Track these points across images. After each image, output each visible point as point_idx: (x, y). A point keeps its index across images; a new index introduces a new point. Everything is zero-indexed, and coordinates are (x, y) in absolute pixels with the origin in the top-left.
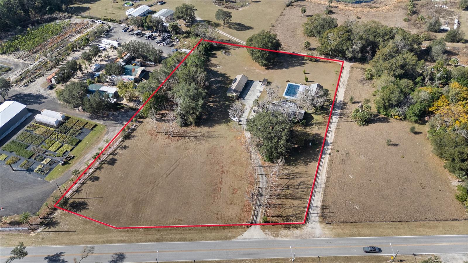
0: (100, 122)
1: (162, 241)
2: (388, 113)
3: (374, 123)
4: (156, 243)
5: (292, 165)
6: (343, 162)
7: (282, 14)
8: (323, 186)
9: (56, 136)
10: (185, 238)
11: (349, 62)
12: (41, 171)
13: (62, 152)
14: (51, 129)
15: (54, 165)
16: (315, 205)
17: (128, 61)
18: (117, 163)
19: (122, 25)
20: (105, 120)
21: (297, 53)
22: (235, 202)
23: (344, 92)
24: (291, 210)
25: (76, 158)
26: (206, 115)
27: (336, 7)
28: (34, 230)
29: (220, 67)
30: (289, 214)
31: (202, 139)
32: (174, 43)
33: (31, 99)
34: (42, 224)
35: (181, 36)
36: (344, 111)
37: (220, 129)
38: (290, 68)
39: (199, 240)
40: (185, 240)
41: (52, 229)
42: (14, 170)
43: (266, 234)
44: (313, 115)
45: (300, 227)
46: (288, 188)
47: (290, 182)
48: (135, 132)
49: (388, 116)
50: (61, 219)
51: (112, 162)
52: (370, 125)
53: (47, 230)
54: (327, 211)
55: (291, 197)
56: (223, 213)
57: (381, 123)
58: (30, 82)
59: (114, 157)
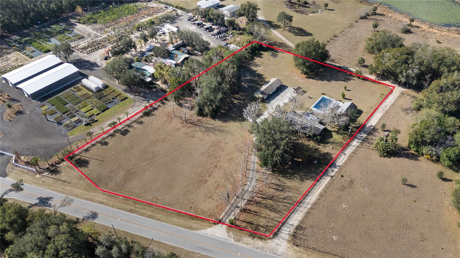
0: (131, 96)
1: (134, 213)
2: (419, 150)
3: (398, 157)
4: (128, 213)
5: (287, 178)
6: (343, 188)
7: (351, 26)
8: (309, 206)
9: (91, 100)
10: (154, 217)
11: (402, 87)
12: (67, 126)
13: (90, 115)
14: (91, 93)
15: (79, 124)
16: (291, 223)
17: (178, 48)
18: (129, 135)
19: (189, 14)
20: (136, 96)
21: (347, 68)
22: (214, 197)
23: (380, 117)
24: (264, 220)
25: (98, 122)
26: (225, 110)
27: (418, 27)
28: (40, 173)
29: (260, 67)
30: (261, 224)
31: (211, 132)
32: (227, 38)
33: (87, 65)
34: (48, 169)
35: (237, 32)
36: (370, 137)
37: (233, 126)
38: (333, 81)
39: (165, 222)
40: (153, 217)
41: (54, 176)
42: (48, 121)
43: (229, 235)
44: (334, 134)
45: (265, 240)
46: (272, 198)
47: (277, 193)
48: (156, 111)
49: (419, 154)
50: (63, 170)
51: (125, 133)
52: (392, 158)
53: (49, 176)
54: (301, 232)
55: (270, 208)
56: (198, 204)
57: (407, 160)
58: (92, 51)
59: (129, 129)
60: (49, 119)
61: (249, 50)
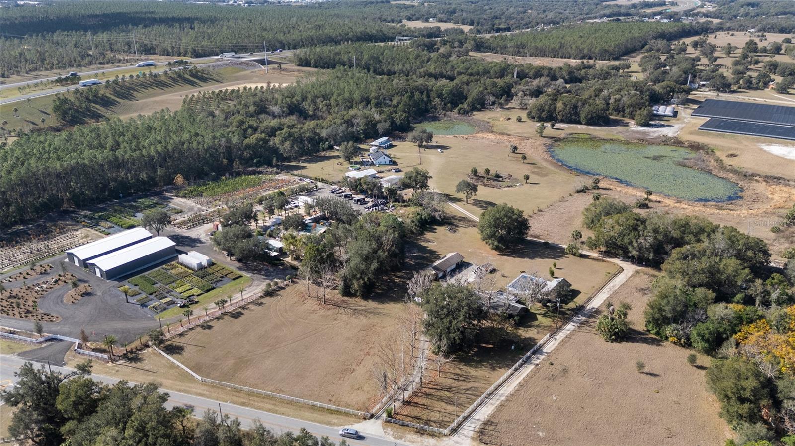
0: (247, 275)
1: (247, 406)
2: (661, 332)
3: (633, 342)
4: (238, 406)
5: (471, 366)
6: (553, 378)
7: (563, 199)
8: (503, 398)
9: (191, 279)
10: (277, 411)
11: (636, 265)
12: (155, 308)
13: (187, 295)
14: (190, 271)
15: (172, 306)
16: (477, 417)
17: (317, 221)
18: (242, 318)
19: (333, 187)
20: (254, 274)
21: (557, 245)
22: (365, 388)
23: (605, 298)
24: (438, 415)
25: (199, 304)
26: (382, 289)
27: (659, 202)
28: (113, 361)
29: (433, 242)
30: (432, 419)
31: (361, 314)
32: (387, 211)
33: (186, 241)
34: (125, 356)
35: (400, 204)
36: (591, 320)
37: (393, 308)
38: (537, 259)
39: (292, 417)
41: (133, 364)
42: (128, 302)
43: (385, 432)
44: (539, 317)
45: (439, 437)
46: (449, 389)
47: (457, 384)
48: (282, 291)
49: (661, 337)
50: (147, 357)
51: (236, 315)
52: (624, 343)
53: (127, 364)
54: (491, 428)
55: (447, 400)
56: (341, 397)
57: (645, 345)
58: (195, 226)
59: (243, 311)
60: (129, 301)
61: (416, 222)
